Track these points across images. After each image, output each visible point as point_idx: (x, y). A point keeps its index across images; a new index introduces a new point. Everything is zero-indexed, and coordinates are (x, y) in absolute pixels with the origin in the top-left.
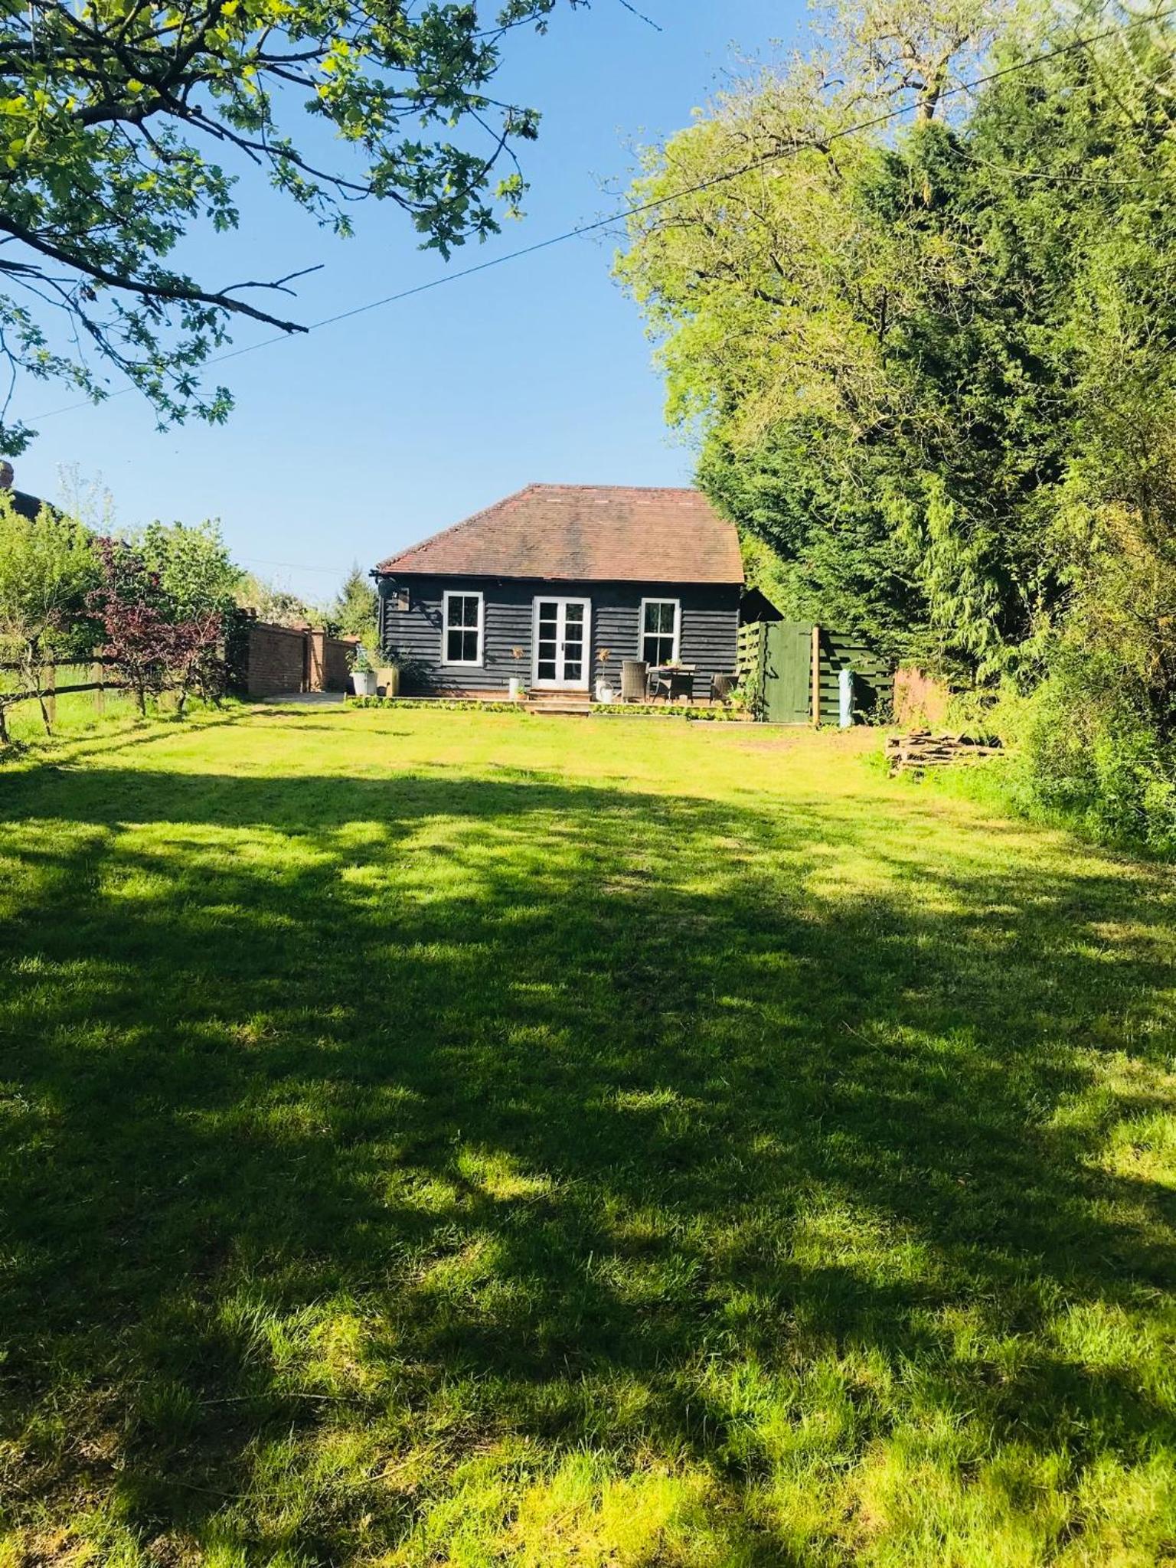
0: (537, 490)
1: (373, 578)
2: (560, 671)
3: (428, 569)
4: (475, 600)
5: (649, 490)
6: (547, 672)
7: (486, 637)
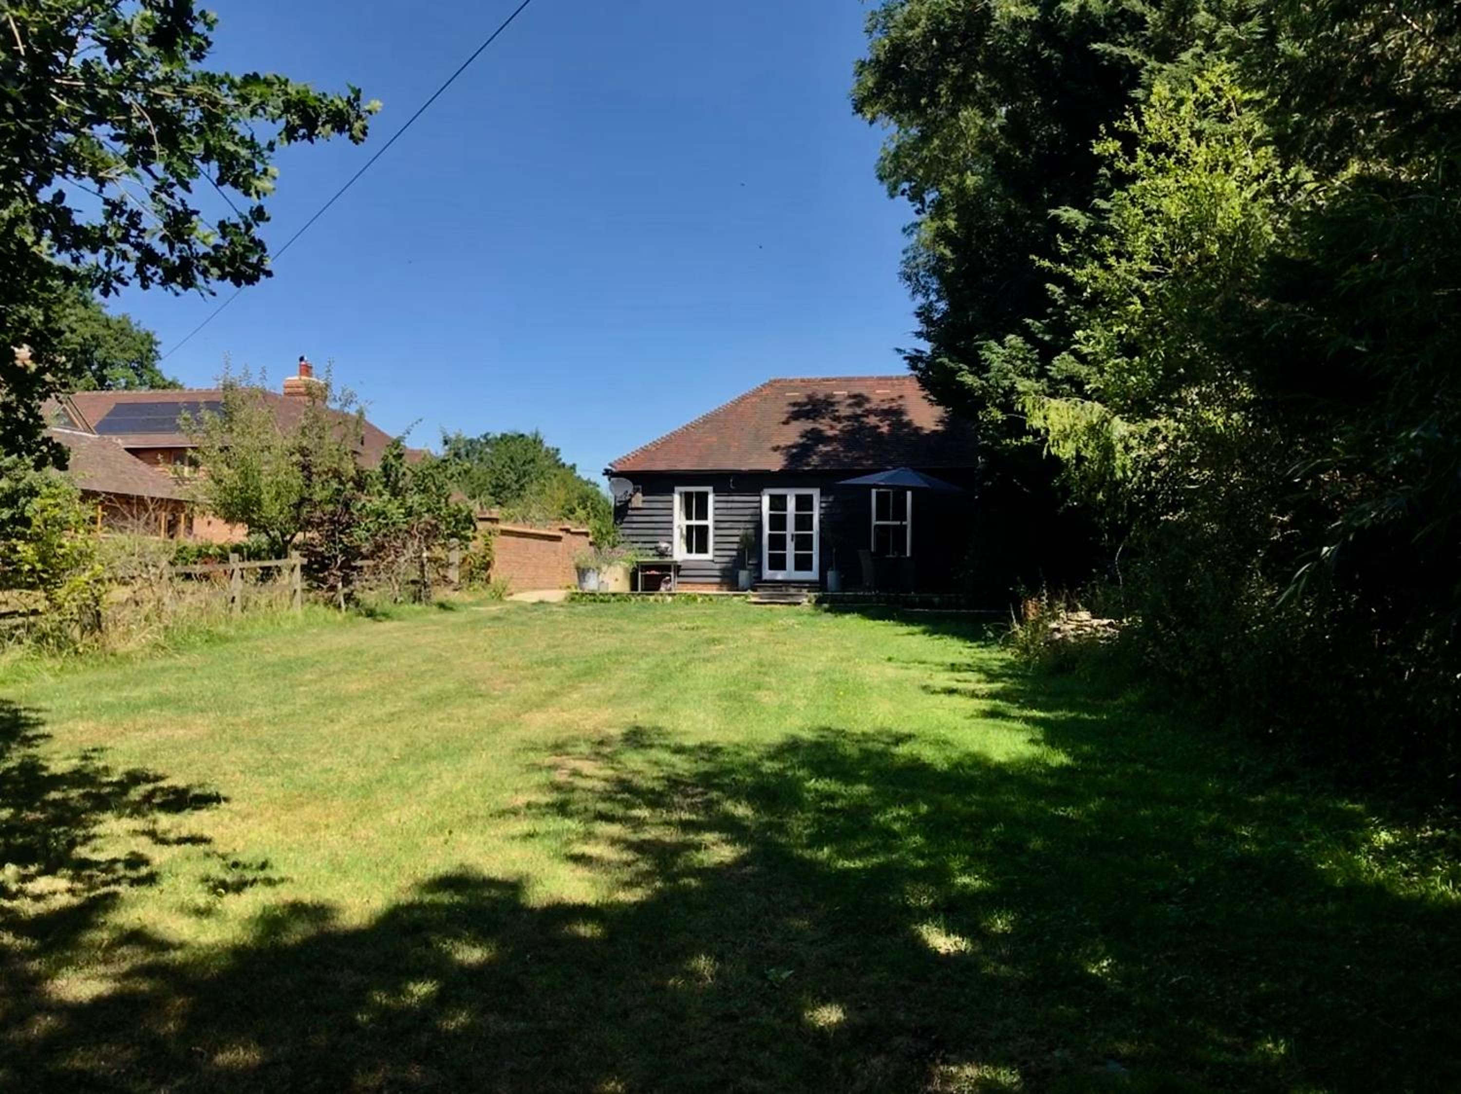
0: (778, 385)
1: (606, 477)
2: (790, 562)
3: (661, 466)
4: (705, 495)
5: (891, 378)
6: (778, 563)
7: (716, 528)
